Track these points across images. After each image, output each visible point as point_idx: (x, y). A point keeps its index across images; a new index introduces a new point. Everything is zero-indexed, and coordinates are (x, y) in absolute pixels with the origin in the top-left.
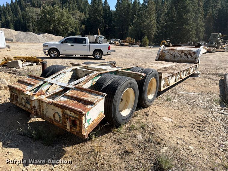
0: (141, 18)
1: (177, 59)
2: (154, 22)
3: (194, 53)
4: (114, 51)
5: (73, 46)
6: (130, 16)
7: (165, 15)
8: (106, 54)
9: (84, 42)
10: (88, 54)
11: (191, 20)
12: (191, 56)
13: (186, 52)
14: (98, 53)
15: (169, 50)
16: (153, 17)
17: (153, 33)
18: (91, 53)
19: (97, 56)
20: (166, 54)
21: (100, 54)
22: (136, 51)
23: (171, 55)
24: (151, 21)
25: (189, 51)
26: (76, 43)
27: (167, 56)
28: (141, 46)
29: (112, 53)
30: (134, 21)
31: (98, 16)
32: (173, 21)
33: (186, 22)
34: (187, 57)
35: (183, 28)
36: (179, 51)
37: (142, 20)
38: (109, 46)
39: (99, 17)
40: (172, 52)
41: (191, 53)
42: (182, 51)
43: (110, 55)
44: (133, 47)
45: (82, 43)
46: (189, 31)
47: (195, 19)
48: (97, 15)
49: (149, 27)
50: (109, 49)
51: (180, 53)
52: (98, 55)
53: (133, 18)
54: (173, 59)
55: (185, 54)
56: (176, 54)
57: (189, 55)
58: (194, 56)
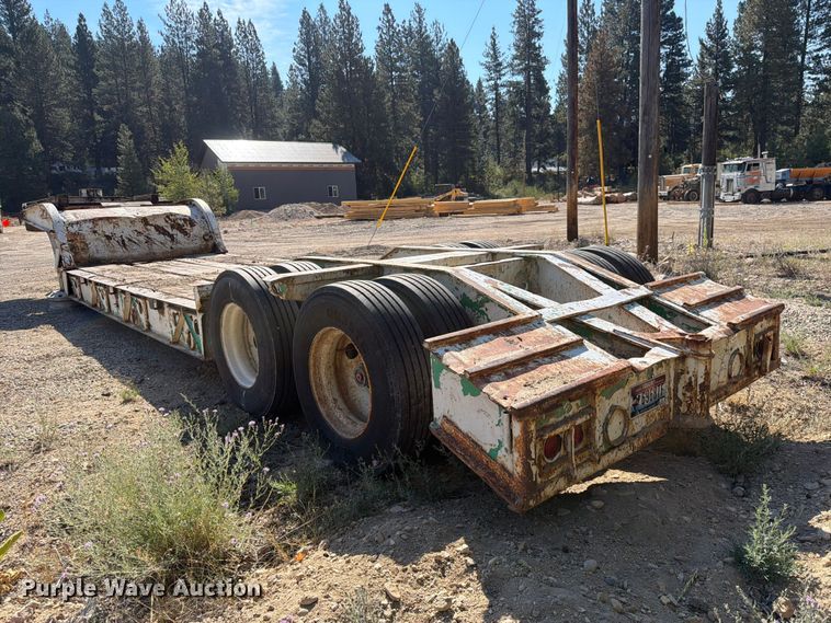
1: (135, 250)
3: (188, 221)
12: (186, 233)
13: (161, 223)
15: (94, 221)
20: (90, 237)
23: (108, 238)
25: (168, 216)
27: (96, 247)
34: (171, 236)
36: (132, 221)
40: (108, 229)
41: (179, 224)
42: (145, 220)
51: (140, 227)
54: (120, 252)
55: (158, 228)
56: (127, 231)
57: (175, 232)
58: (197, 231)
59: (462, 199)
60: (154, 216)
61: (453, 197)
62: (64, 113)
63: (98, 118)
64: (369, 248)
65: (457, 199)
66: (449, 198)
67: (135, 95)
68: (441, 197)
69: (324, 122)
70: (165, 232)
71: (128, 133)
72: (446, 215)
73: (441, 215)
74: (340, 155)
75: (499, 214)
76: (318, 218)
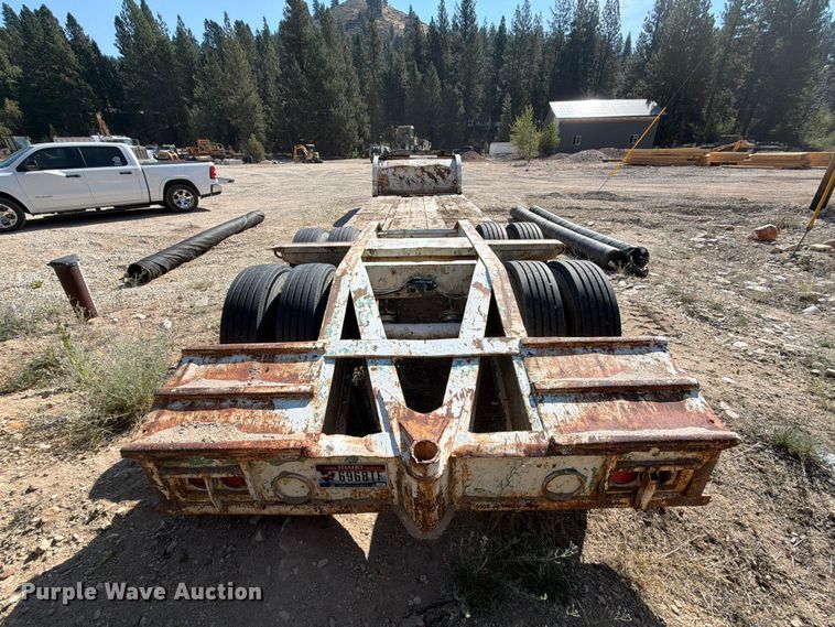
0: (215, 85)
1: (415, 187)
2: (254, 98)
3: (448, 170)
4: (230, 181)
5: (76, 176)
6: (181, 80)
7: (277, 80)
8: (209, 192)
9: (117, 159)
10: (146, 200)
11: (342, 97)
12: (443, 178)
13: (432, 171)
14: (181, 193)
15: (395, 168)
16: (249, 84)
17: (262, 126)
18: (158, 195)
19: (179, 202)
20: (391, 178)
21: (187, 195)
22: (253, 175)
23: (401, 178)
24: (247, 96)
25: (436, 166)
26: (84, 166)
27: (394, 184)
28: (247, 161)
29: (225, 187)
30: (198, 92)
31: (62, 70)
32: (301, 95)
33: (330, 98)
34: (436, 180)
35: (329, 113)
36: (415, 169)
37: (219, 91)
38: (212, 169)
39: (70, 76)
40: (401, 173)
41: (442, 172)
42: (422, 169)
43: (219, 193)
44: (226, 164)
45: (113, 164)
46: (343, 122)
47: (349, 94)
48: (56, 67)
49: (247, 112)
50: (212, 175)
51: (419, 172)
52: (184, 198)
53: (192, 84)
54: (406, 188)
55: (429, 174)
56: (411, 175)
57: (438, 177)
58: (451, 177)
59: (744, 150)
60: (428, 166)
61: (736, 148)
62: (480, 88)
63: (498, 89)
64: (598, 193)
65: (739, 150)
66: (731, 149)
67: (522, 72)
68: (723, 147)
69: (648, 82)
70: (433, 177)
71: (510, 99)
72: (717, 164)
73: (713, 164)
74: (650, 108)
75: (777, 167)
76: (605, 161)
